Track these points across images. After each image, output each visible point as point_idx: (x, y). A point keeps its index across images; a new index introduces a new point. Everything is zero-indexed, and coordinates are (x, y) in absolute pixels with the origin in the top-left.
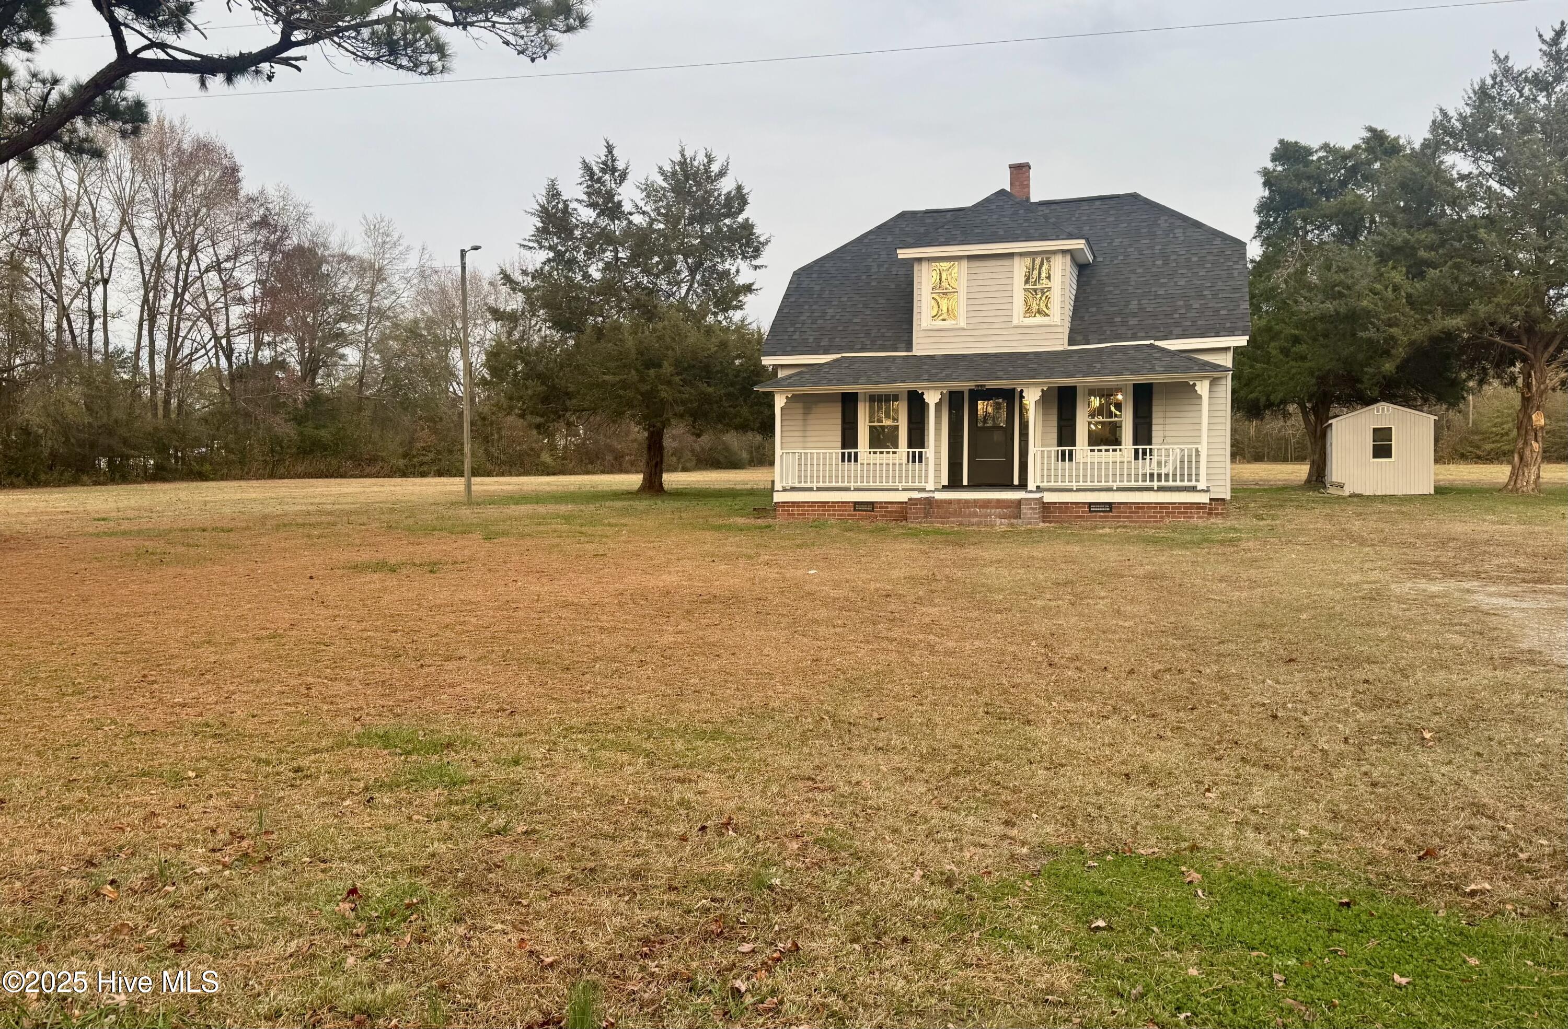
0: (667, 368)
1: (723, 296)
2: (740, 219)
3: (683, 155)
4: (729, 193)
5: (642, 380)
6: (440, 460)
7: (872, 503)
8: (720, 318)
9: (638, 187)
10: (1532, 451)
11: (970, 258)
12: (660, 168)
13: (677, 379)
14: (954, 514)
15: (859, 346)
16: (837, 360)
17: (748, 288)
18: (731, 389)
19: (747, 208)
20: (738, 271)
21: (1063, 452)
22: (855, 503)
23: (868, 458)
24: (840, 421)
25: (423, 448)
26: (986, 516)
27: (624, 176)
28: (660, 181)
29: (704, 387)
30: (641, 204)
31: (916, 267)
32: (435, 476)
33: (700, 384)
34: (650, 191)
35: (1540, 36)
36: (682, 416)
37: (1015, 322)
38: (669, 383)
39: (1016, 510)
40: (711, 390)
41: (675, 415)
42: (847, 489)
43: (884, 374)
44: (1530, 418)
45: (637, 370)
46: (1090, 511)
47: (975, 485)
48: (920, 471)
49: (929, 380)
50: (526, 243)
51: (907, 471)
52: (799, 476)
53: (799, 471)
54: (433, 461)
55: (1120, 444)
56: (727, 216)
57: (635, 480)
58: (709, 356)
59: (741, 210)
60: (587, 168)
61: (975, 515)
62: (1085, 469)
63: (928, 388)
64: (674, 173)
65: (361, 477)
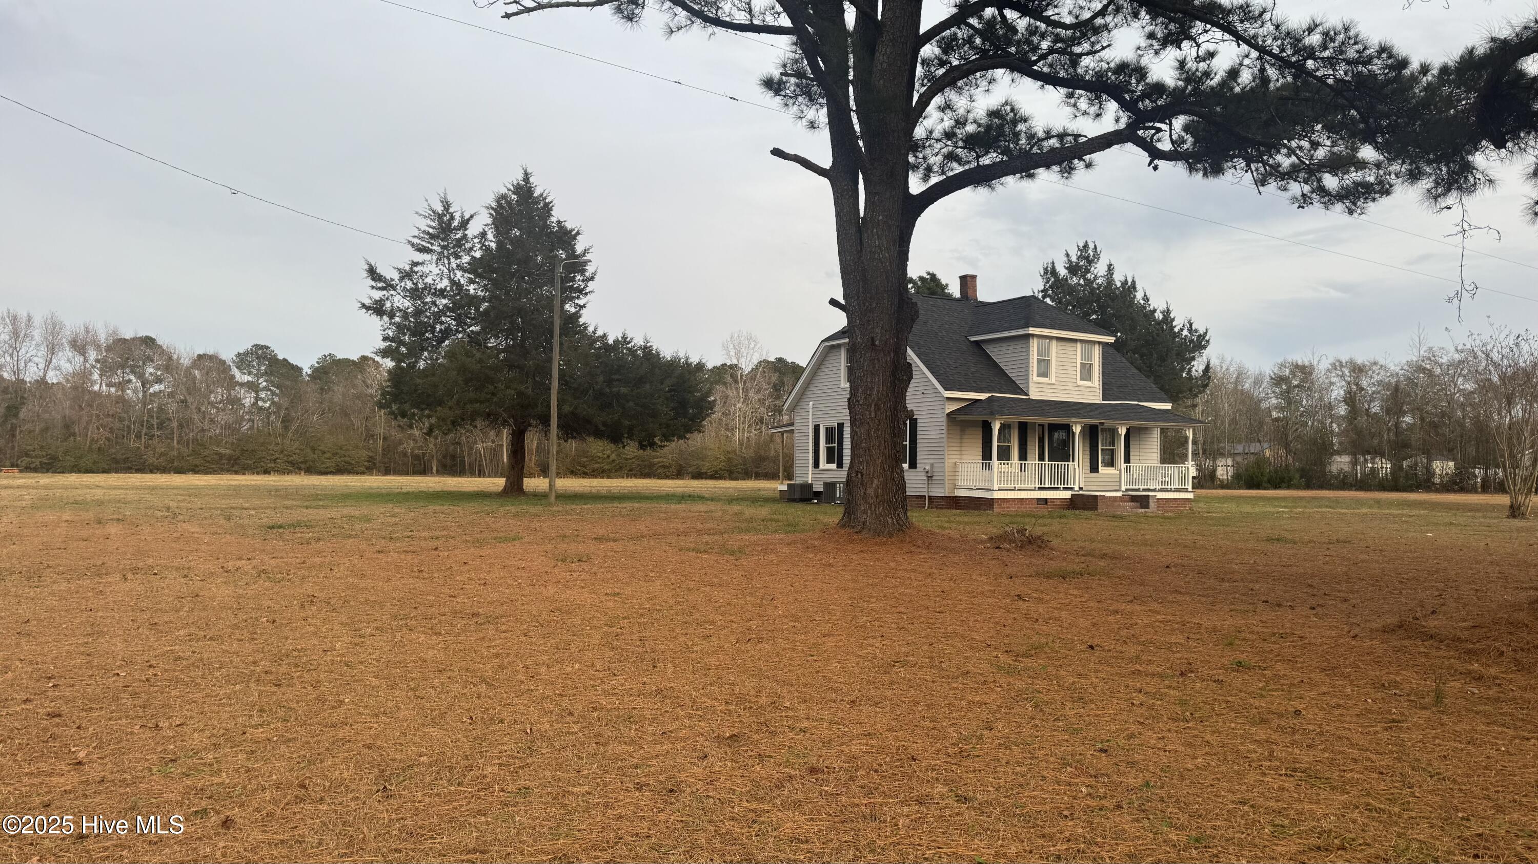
7: (1046, 499)
11: (1058, 338)
31: (1029, 340)
37: (1077, 383)
57: (498, 483)
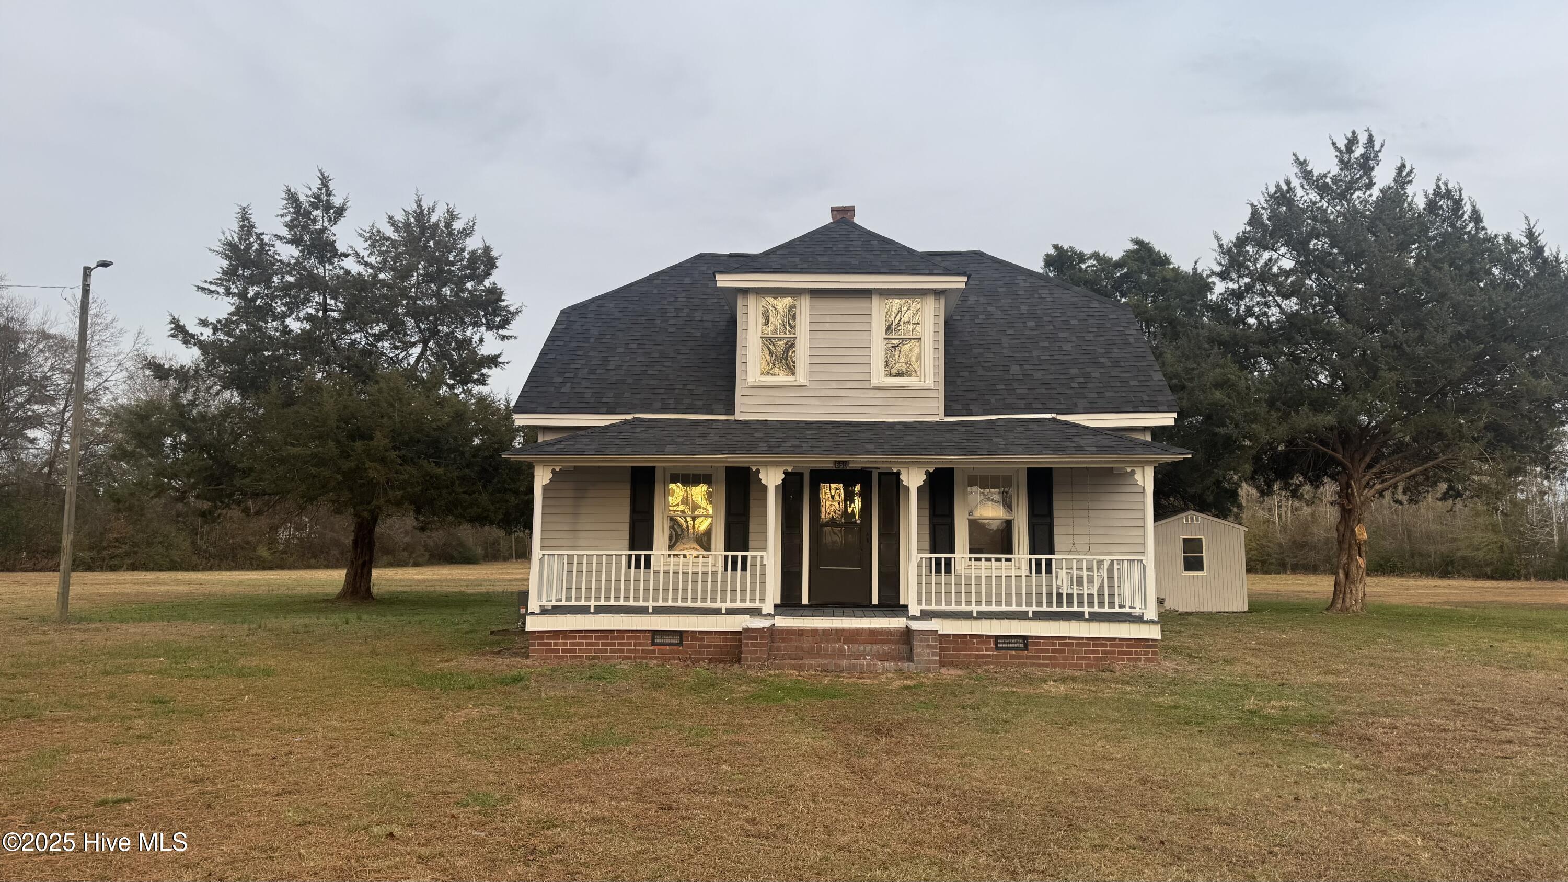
0: (380, 440)
1: (462, 365)
2: (487, 283)
3: (419, 206)
4: (473, 253)
5: (345, 455)
6: (135, 553)
7: (680, 633)
8: (458, 390)
9: (360, 235)
10: (1358, 567)
11: (816, 293)
12: (391, 218)
13: (393, 454)
14: (814, 653)
15: (659, 405)
16: (626, 422)
17: (493, 361)
18: (467, 471)
19: (495, 272)
20: (481, 340)
21: (938, 561)
22: (654, 633)
23: (667, 564)
24: (627, 510)
25: (117, 540)
26: (858, 657)
27: (340, 212)
28: (389, 231)
29: (430, 467)
30: (364, 254)
31: (740, 302)
32: (127, 570)
33: (424, 462)
34: (375, 239)
35: (1334, 144)
36: (398, 504)
37: (875, 381)
38: (383, 460)
39: (903, 648)
40: (440, 471)
41: (388, 501)
42: (643, 611)
43: (700, 442)
44: (1353, 531)
45: (338, 442)
46: (997, 648)
47: (819, 606)
48: (743, 582)
49: (770, 451)
50: (207, 286)
51: (724, 582)
52: (569, 589)
53: (569, 580)
54: (127, 554)
55: (1010, 551)
56: (471, 277)
58: (439, 429)
59: (487, 274)
60: (293, 198)
61: (841, 654)
62: (968, 585)
63: (767, 464)
64: (407, 225)
65: (34, 570)
